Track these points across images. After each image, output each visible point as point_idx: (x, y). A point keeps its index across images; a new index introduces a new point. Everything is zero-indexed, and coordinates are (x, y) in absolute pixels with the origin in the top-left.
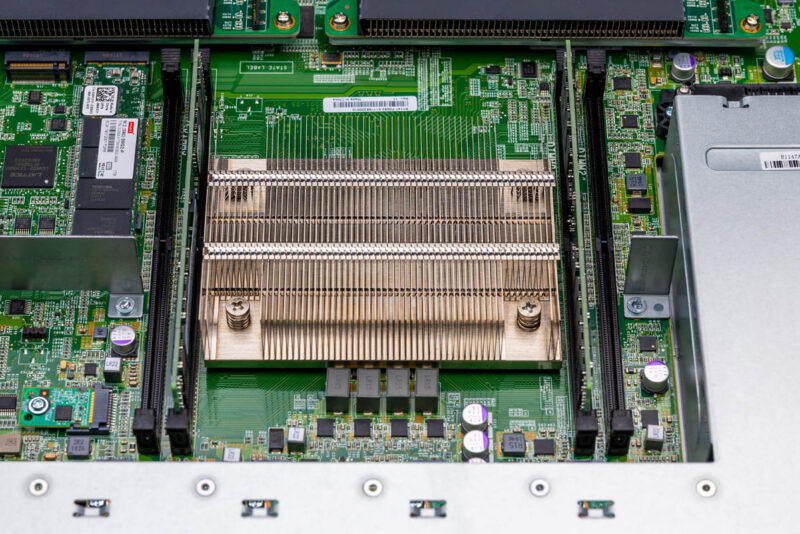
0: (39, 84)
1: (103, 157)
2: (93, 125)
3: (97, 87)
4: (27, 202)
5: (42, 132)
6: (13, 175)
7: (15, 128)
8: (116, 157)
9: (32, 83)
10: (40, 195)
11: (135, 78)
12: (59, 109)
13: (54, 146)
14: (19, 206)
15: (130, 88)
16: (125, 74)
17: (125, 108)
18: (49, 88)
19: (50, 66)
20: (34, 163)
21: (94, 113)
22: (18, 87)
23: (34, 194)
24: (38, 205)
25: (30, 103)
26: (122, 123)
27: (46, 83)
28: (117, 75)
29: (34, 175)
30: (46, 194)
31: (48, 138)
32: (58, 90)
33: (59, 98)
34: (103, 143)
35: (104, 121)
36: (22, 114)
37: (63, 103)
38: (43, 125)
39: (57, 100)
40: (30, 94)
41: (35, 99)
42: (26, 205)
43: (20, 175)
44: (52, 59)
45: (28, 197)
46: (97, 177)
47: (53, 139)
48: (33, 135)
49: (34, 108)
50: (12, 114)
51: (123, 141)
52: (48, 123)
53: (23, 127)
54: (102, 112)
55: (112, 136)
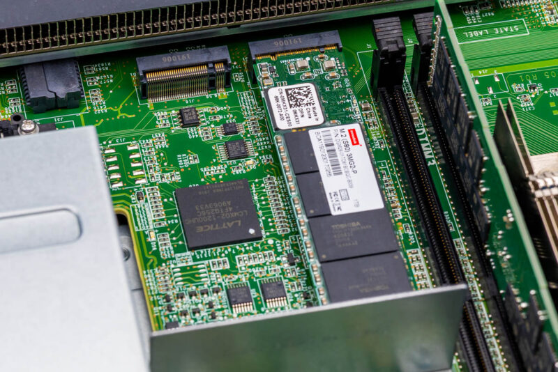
0: (187, 98)
2: (298, 139)
3: (284, 88)
4: (233, 266)
5: (216, 164)
6: (201, 229)
7: (176, 164)
8: (349, 181)
9: (177, 98)
10: (246, 252)
11: (331, 69)
12: (230, 130)
13: (245, 181)
14: (223, 272)
15: (329, 84)
16: (314, 65)
17: (335, 112)
18: (203, 100)
19: (203, 70)
20: (224, 208)
21: (295, 125)
22: (158, 107)
23: (238, 252)
24: (251, 267)
25: (185, 125)
26: (338, 133)
27: (198, 95)
28: (304, 68)
29: (230, 225)
30: (256, 249)
31: (228, 170)
32: (216, 101)
33: (221, 113)
34: (323, 165)
35: (312, 133)
36: (178, 145)
37: (231, 119)
38: (213, 154)
39: (221, 117)
40: (181, 113)
41: (188, 119)
42: (233, 269)
43: (210, 228)
44: (205, 60)
45: (231, 257)
46: (334, 213)
47: (235, 171)
48: (205, 170)
49: (192, 132)
50: (165, 144)
51: (350, 157)
52: (221, 152)
53: (188, 160)
54: (305, 122)
55: (332, 152)
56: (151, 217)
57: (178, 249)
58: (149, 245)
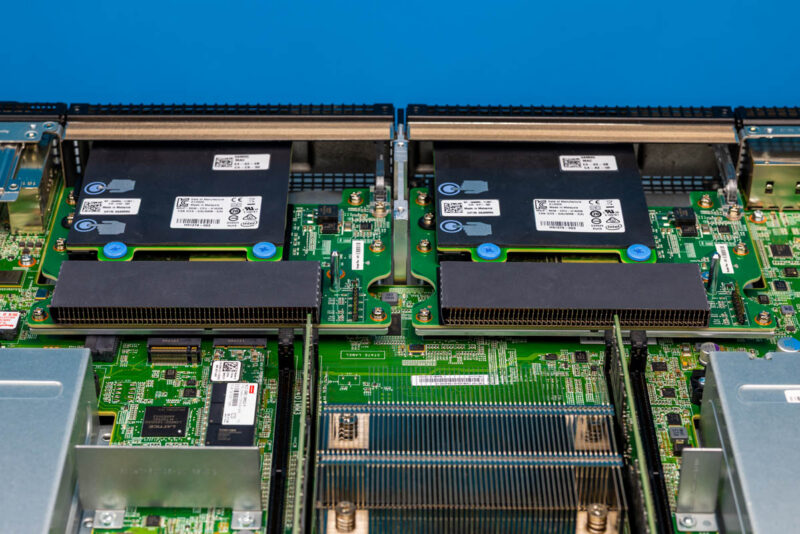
0: (174, 365)
1: (228, 409)
2: (220, 389)
3: (223, 362)
5: (176, 399)
6: (152, 427)
7: (154, 396)
8: (239, 410)
9: (169, 365)
10: (174, 441)
11: (255, 357)
12: (190, 382)
13: (187, 407)
15: (251, 364)
16: (247, 354)
17: (247, 376)
18: (182, 368)
19: (184, 349)
20: (169, 419)
21: (221, 379)
22: (156, 368)
23: (169, 441)
25: (166, 378)
26: (244, 387)
27: (181, 365)
28: (240, 355)
29: (169, 427)
30: (179, 441)
31: (181, 402)
32: (190, 369)
33: (190, 375)
34: (228, 400)
35: (229, 385)
36: (159, 386)
37: (194, 378)
38: (177, 394)
39: (189, 377)
40: (167, 371)
41: (171, 375)
43: (157, 427)
44: (186, 344)
45: (163, 443)
46: (223, 424)
47: (185, 403)
48: (168, 401)
49: (169, 382)
50: (152, 386)
51: (245, 399)
52: (181, 392)
53: (159, 395)
54: (227, 379)
55: (236, 395)
56: (128, 418)
57: (135, 435)
58: (121, 431)
